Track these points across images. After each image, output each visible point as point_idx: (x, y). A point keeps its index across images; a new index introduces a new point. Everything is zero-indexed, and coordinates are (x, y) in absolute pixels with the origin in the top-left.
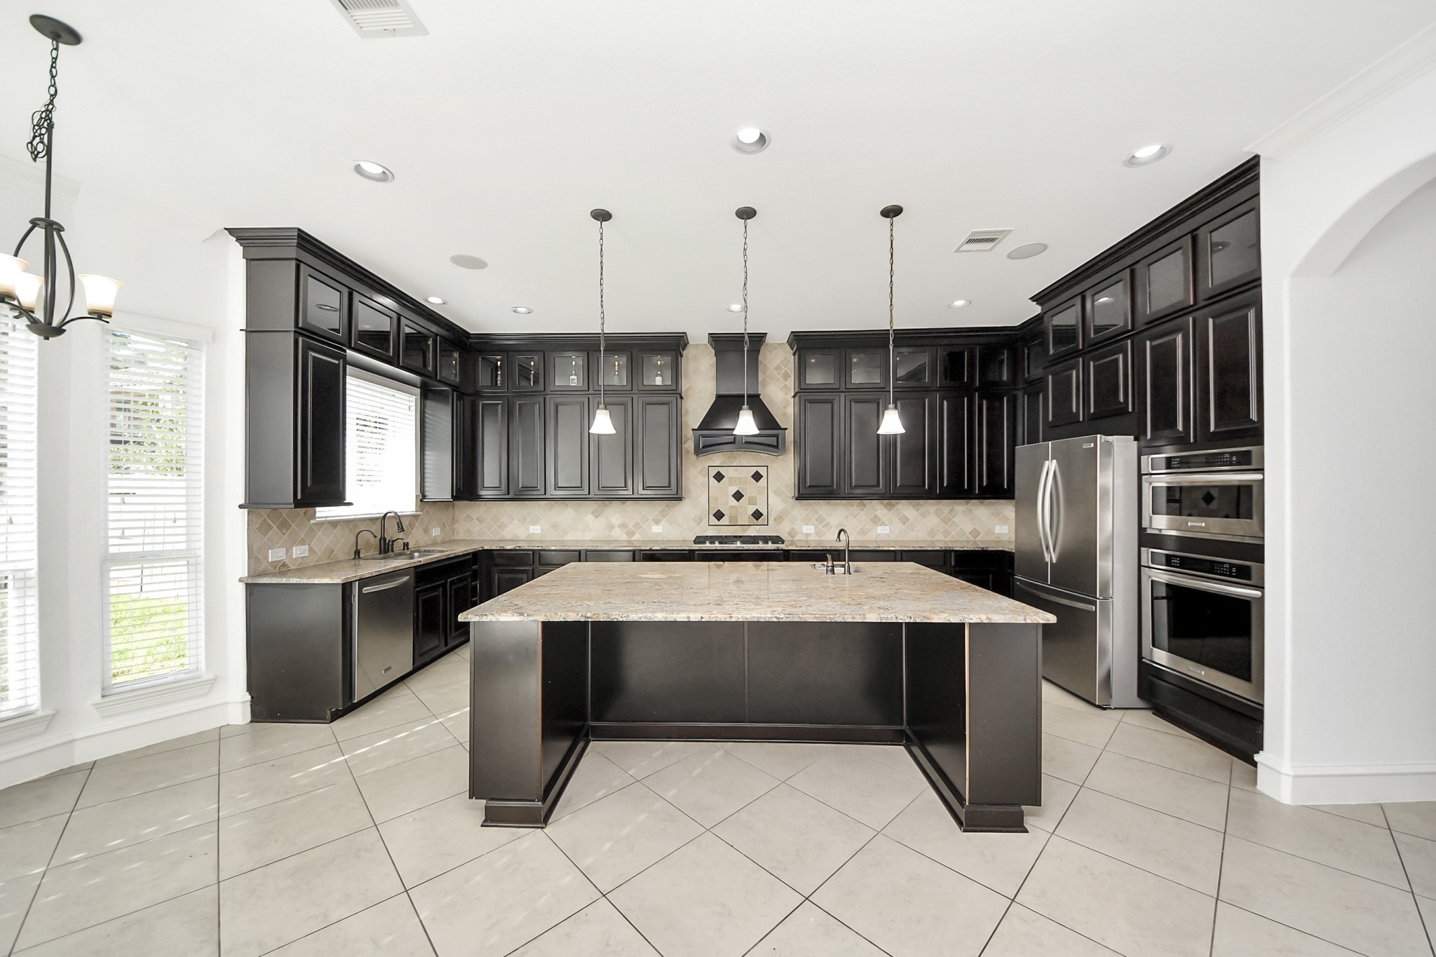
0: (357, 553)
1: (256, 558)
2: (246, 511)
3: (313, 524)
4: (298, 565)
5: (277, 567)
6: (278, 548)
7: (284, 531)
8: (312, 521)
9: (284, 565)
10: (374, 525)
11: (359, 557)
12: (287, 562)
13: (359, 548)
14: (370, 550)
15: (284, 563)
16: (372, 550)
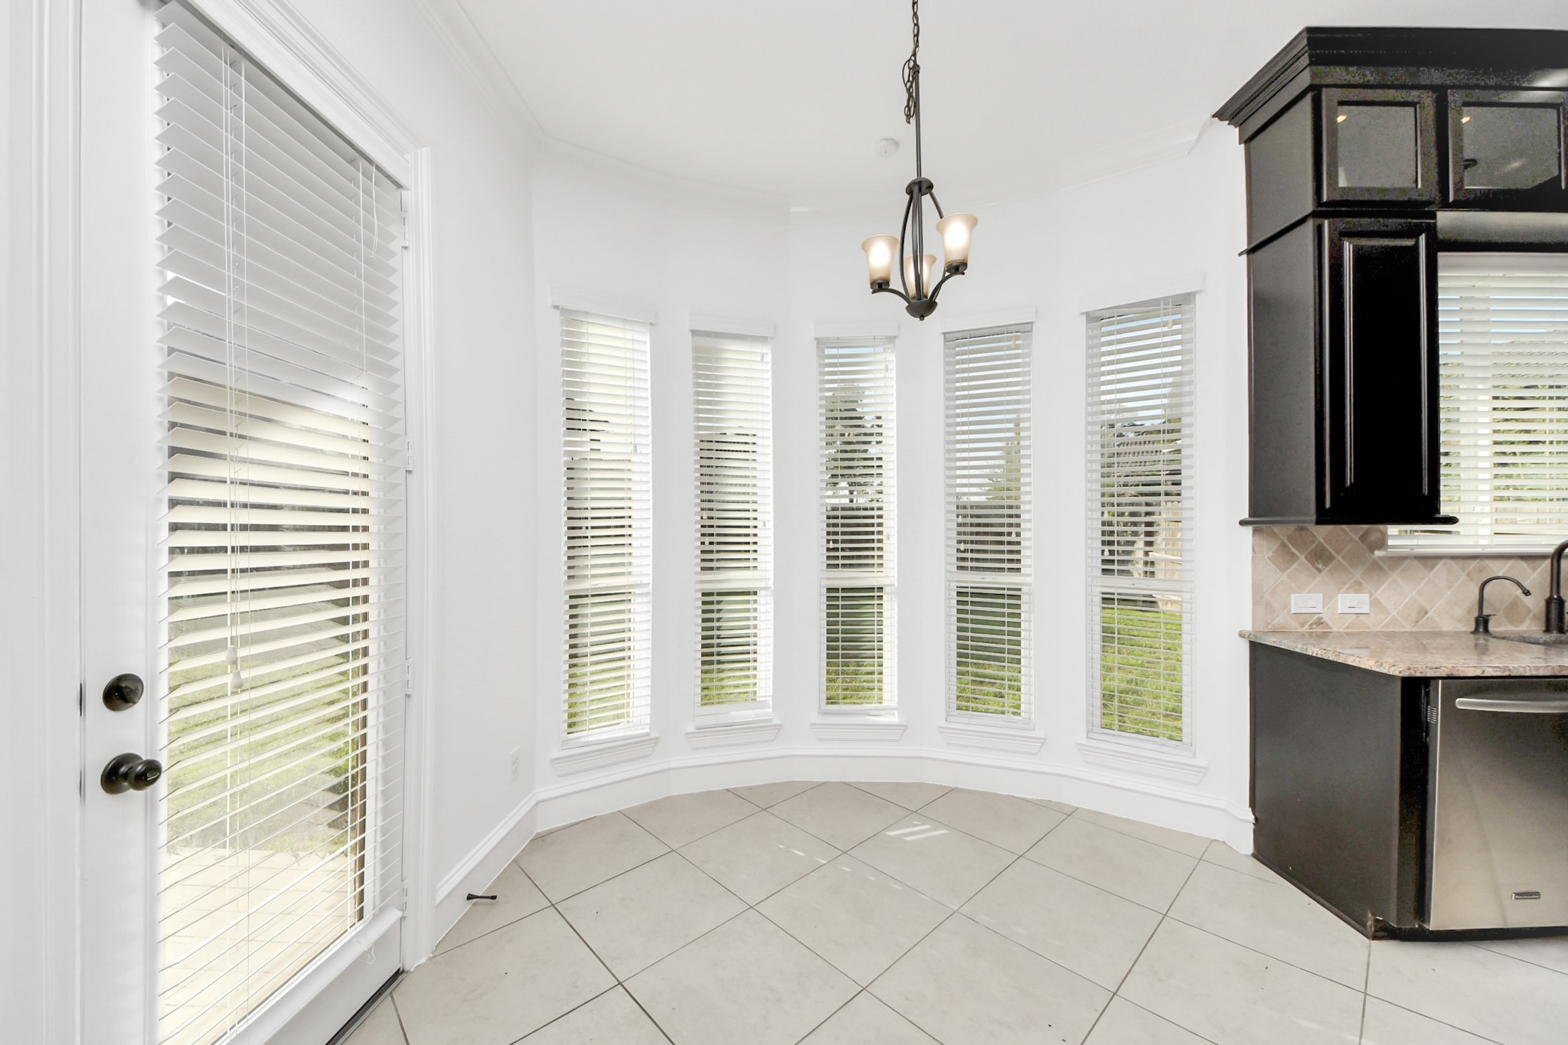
0: (1482, 623)
1: (1268, 604)
2: (1249, 530)
3: (1379, 558)
4: (1347, 628)
5: (1306, 622)
6: (1309, 592)
7: (1320, 566)
8: (1378, 553)
9: (1320, 622)
10: (1535, 569)
11: (1486, 630)
12: (1326, 618)
13: (1486, 612)
14: (1522, 621)
15: (1320, 619)
16: (1528, 622)
